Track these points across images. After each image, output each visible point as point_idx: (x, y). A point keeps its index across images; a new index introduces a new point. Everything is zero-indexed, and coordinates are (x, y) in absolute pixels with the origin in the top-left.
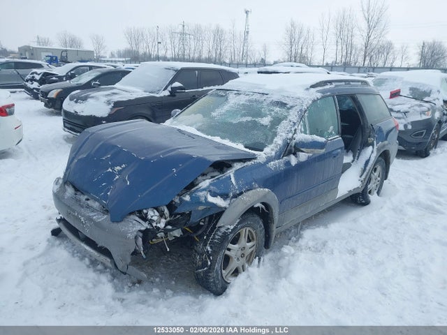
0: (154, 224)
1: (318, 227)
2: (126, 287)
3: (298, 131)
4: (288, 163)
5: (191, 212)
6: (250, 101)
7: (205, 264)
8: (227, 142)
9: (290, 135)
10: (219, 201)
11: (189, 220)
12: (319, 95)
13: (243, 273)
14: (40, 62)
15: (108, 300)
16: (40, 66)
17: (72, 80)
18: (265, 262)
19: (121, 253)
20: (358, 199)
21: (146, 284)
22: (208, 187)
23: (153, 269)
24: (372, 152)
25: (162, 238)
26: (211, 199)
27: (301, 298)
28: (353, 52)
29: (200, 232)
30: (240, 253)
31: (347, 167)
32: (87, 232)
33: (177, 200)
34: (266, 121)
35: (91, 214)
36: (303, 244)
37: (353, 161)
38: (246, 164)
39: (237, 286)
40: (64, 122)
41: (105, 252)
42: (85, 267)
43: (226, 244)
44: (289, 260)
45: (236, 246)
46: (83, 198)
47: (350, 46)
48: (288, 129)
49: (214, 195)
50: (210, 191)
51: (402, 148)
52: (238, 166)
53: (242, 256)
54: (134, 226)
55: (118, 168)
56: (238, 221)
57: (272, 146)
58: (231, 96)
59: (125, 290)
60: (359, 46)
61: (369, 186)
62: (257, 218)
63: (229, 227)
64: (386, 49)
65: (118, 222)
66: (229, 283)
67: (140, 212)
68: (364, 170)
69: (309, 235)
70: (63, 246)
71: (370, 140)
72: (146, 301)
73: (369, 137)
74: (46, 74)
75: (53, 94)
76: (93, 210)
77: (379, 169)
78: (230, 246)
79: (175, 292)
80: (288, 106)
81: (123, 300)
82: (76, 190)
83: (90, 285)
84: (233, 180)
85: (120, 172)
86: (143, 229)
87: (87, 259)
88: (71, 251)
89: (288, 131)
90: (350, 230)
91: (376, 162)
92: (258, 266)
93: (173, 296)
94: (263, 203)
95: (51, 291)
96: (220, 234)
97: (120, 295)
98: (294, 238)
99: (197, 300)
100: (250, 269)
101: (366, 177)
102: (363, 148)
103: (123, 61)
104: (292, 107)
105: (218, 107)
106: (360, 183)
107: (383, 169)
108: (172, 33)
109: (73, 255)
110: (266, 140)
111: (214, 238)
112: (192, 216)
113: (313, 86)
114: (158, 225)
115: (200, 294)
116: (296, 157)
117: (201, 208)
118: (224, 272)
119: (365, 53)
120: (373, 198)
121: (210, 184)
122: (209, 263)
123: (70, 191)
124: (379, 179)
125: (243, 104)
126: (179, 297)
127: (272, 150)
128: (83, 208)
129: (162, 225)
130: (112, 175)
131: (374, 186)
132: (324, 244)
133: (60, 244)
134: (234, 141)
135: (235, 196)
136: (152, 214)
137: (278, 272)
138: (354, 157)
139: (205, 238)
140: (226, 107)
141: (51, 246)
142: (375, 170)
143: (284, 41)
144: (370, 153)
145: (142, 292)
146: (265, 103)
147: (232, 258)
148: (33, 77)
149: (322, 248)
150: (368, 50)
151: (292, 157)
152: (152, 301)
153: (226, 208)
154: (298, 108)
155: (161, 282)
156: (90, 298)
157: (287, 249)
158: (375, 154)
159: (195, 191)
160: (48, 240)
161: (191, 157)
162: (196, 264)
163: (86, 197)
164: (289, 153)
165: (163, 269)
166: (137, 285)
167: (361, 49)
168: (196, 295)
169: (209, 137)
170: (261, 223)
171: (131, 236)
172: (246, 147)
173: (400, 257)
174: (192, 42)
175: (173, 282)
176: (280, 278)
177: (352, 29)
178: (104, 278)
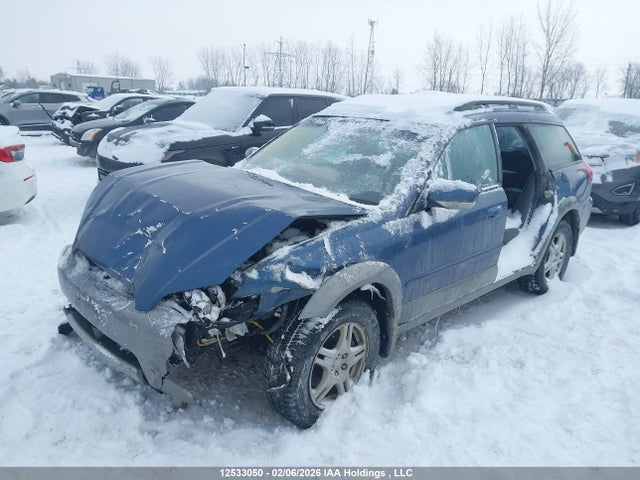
0: (201, 316)
1: (467, 325)
2: (163, 413)
3: (434, 175)
4: (417, 224)
5: (259, 297)
6: (361, 131)
7: (282, 379)
8: (323, 192)
9: (421, 181)
10: (304, 280)
11: (256, 309)
12: (468, 122)
13: (345, 394)
14: (74, 93)
15: (132, 433)
16: (75, 99)
17: (117, 116)
18: (381, 378)
19: (153, 360)
20: (529, 285)
21: (194, 409)
22: (287, 257)
23: (208, 386)
24: (552, 212)
25: (215, 336)
26: (291, 276)
27: (436, 434)
28: (526, 79)
29: (274, 329)
30: (339, 362)
31: (511, 235)
32: (102, 327)
33: (238, 277)
34: (384, 160)
35: (109, 300)
36: (441, 351)
37: (521, 227)
38: (349, 224)
39: (334, 414)
40: (100, 173)
41: (129, 357)
42: (104, 382)
43: (316, 347)
44: (418, 375)
45: (333, 352)
46: (101, 275)
47: (521, 71)
48: (418, 170)
49: (297, 270)
50: (290, 263)
51: (597, 210)
52: (336, 226)
53: (344, 366)
54: (171, 318)
55: (152, 229)
56: (336, 311)
57: (391, 198)
58: (333, 124)
59: (161, 418)
60: (535, 70)
61: (546, 265)
62: (367, 308)
63: (321, 320)
64: (574, 74)
65: (146, 311)
66: (322, 410)
67: (180, 295)
68: (538, 240)
69: (453, 338)
70: (73, 350)
71: (549, 193)
72: (192, 435)
73: (547, 190)
74: (82, 109)
75: (88, 136)
76: (113, 293)
77: (562, 238)
78: (323, 351)
79: (237, 422)
80: (419, 137)
81: (157, 433)
82: (92, 263)
83: (107, 409)
84: (328, 247)
85: (154, 235)
86: (184, 321)
87: (107, 370)
88: (84, 356)
89: (418, 174)
90: (516, 330)
91: (558, 229)
92: (370, 384)
93: (234, 427)
94: (376, 285)
95: (48, 418)
96: (307, 332)
97: (153, 426)
98: (428, 343)
99: (271, 436)
100: (356, 388)
101: (541, 251)
102: (537, 207)
103: (195, 95)
104: (425, 138)
105: (312, 141)
106: (532, 259)
107: (568, 239)
108: (265, 54)
109: (88, 363)
110: (384, 189)
111: (296, 338)
112: (261, 301)
113: (458, 109)
114: (208, 316)
115: (276, 427)
116: (431, 215)
117: (275, 290)
118: (313, 391)
119: (544, 79)
120: (553, 283)
121: (291, 253)
122: (289, 377)
123: (82, 265)
124: (562, 254)
125: (350, 137)
126: (242, 431)
127: (392, 203)
128: (99, 289)
129: (213, 316)
130: (143, 239)
131: (554, 265)
132: (476, 352)
133: (71, 347)
134: (334, 190)
135: (331, 273)
136: (199, 299)
137: (401, 394)
138: (523, 219)
139: (283, 337)
140: (325, 141)
141: (56, 348)
142: (556, 241)
143: (424, 64)
144: (548, 215)
145: (187, 422)
146: (384, 134)
147: (326, 369)
148: (65, 113)
149: (472, 358)
150: (547, 75)
151: (424, 215)
152: (200, 435)
153: (314, 291)
154: (434, 140)
155: (218, 407)
156: (105, 430)
157: (415, 359)
158: (555, 215)
159: (266, 263)
160: (53, 341)
161: (262, 211)
162: (269, 379)
163: (105, 274)
164: (420, 209)
165: (223, 386)
166: (181, 410)
167: (538, 74)
168: (269, 427)
169: (297, 184)
170: (374, 317)
171: (166, 333)
172: (351, 199)
173: (595, 372)
174: (294, 67)
175: (237, 407)
176: (403, 402)
177: (524, 45)
178: (131, 399)
